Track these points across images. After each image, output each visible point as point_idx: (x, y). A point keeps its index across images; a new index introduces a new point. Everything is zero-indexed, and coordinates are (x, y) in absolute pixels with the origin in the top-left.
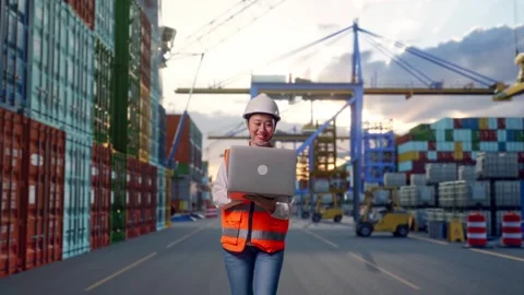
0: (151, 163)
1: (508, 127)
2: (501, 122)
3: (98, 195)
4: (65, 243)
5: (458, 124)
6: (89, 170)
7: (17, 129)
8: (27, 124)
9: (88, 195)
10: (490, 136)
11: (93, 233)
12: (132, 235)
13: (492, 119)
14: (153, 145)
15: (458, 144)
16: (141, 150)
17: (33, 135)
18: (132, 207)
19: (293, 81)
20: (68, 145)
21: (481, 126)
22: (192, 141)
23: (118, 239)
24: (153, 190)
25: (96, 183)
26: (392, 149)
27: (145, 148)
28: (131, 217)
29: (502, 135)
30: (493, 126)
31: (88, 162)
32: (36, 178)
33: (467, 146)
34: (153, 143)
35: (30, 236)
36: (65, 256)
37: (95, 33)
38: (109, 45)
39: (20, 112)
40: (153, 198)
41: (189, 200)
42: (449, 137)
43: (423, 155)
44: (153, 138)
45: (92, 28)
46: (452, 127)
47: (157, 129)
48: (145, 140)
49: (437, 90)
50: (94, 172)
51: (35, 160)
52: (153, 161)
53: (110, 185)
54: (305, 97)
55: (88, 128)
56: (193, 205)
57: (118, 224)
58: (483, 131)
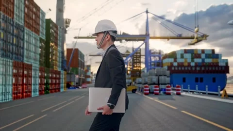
0: (59, 70)
1: (206, 53)
2: (203, 51)
3: (41, 81)
4: (32, 93)
5: (186, 51)
6: (39, 74)
7: (22, 66)
8: (23, 64)
9: (38, 81)
10: (199, 56)
11: (40, 91)
12: (52, 92)
13: (200, 50)
14: (59, 65)
15: (186, 59)
16: (54, 67)
17: (25, 67)
18: (52, 84)
19: (122, 34)
20: (33, 68)
21: (195, 52)
22: (79, 59)
23: (47, 93)
24: (59, 79)
25: (41, 77)
26: (160, 61)
27: (56, 65)
28: (51, 87)
29: (203, 56)
30: (200, 52)
31: (38, 72)
32: (26, 76)
33: (189, 60)
34: (59, 64)
35: (25, 90)
36: (32, 96)
37: (40, 36)
38: (44, 38)
39: (22, 62)
40: (59, 81)
41: (74, 82)
42: (182, 56)
43: (172, 64)
44: (59, 62)
45: (39, 35)
46: (183, 53)
47: (61, 59)
48: (56, 63)
49: (180, 37)
50: (40, 74)
51: (25, 72)
52: (59, 69)
53: (45, 78)
54: (127, 40)
55: (38, 63)
56: (77, 83)
57: (47, 89)
58: (196, 54)
